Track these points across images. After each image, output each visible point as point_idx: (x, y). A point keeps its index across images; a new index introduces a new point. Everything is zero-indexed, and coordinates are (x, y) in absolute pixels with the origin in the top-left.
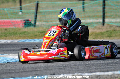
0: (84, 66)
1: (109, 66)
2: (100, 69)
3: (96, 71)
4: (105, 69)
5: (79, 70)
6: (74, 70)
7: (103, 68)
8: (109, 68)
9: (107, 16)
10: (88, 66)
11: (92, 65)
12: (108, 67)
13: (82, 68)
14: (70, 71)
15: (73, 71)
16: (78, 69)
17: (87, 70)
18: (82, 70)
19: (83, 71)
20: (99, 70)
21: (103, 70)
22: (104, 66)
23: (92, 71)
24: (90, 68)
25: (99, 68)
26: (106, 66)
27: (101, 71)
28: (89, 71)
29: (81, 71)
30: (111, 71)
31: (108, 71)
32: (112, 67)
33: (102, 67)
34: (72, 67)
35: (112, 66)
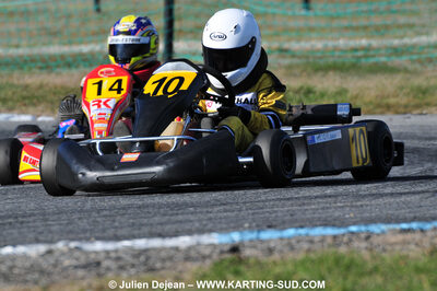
0: (94, 214)
1: (182, 214)
2: (151, 225)
3: (136, 232)
4: (167, 228)
5: (71, 232)
6: (54, 228)
7: (161, 224)
8: (181, 222)
9: (180, 31)
10: (105, 216)
11: (122, 212)
12: (180, 217)
13: (84, 224)
14: (41, 233)
15: (50, 232)
16: (70, 227)
17: (104, 231)
18: (85, 231)
19: (88, 235)
20: (145, 230)
21: (159, 229)
22: (165, 215)
23: (120, 233)
24: (114, 221)
25: (145, 221)
26: (172, 215)
27: (151, 235)
28: (111, 232)
29: (82, 236)
30: (189, 233)
31: (176, 234)
32: (192, 217)
33: (157, 219)
34: (47, 220)
35: (192, 213)
